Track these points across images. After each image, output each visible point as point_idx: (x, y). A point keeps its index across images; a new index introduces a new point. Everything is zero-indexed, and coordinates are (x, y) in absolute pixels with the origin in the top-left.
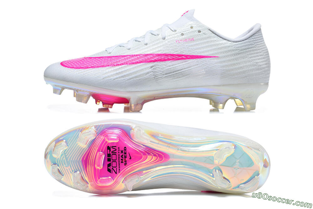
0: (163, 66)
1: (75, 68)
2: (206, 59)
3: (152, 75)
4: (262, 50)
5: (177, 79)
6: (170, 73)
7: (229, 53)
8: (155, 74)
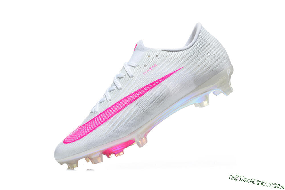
0: (145, 99)
1: (78, 139)
2: (174, 74)
3: (141, 111)
4: (213, 42)
5: (161, 103)
6: (153, 101)
7: (190, 60)
8: (143, 108)
